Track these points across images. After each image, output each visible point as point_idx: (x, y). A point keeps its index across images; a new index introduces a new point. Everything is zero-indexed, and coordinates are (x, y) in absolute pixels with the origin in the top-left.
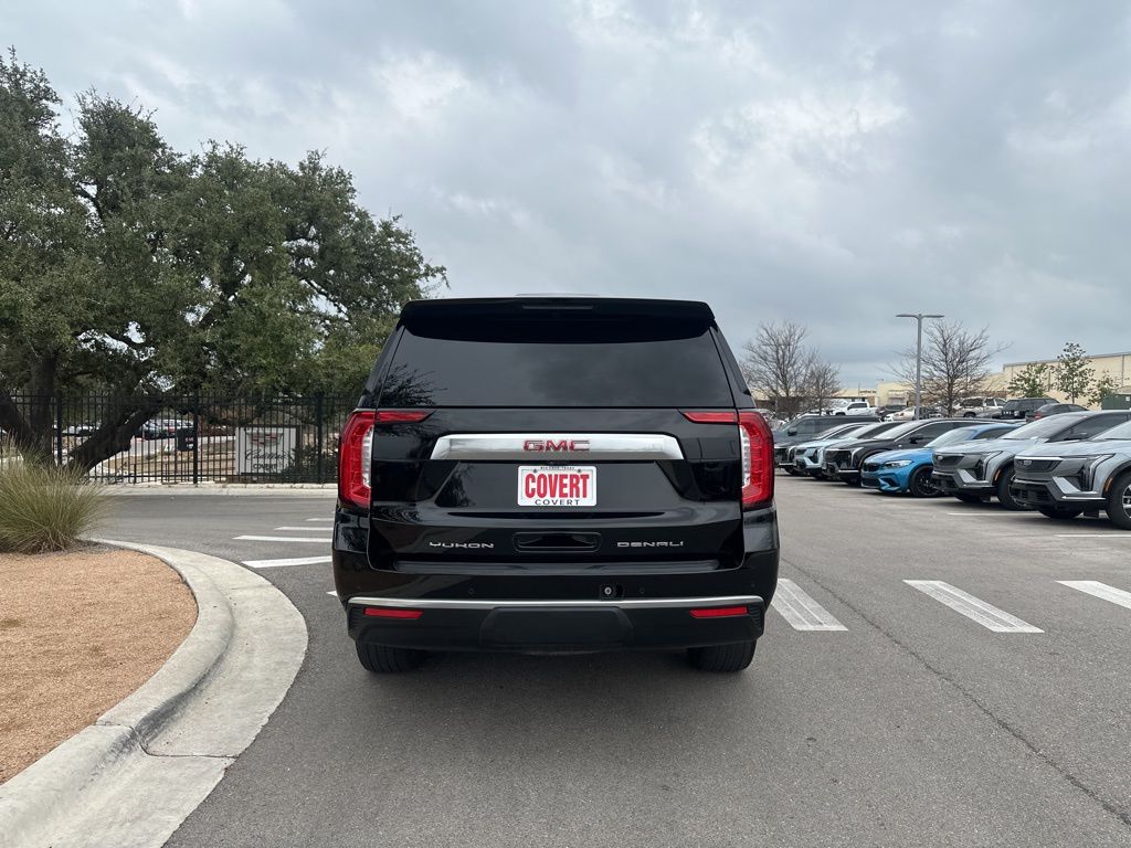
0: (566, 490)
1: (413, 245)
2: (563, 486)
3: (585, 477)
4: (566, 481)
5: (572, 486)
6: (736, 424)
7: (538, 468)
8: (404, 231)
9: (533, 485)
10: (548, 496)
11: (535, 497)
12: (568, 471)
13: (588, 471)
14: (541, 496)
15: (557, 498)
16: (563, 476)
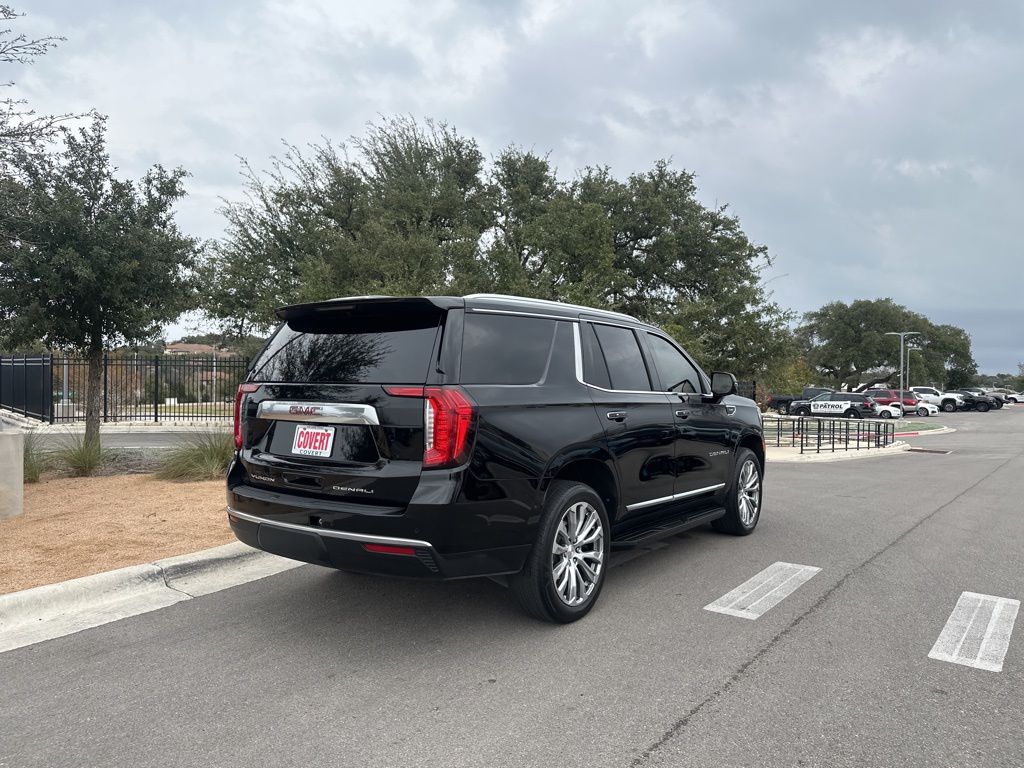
0: (317, 444)
1: (738, 230)
2: (316, 441)
3: (329, 435)
4: (319, 438)
5: (322, 441)
6: (424, 398)
7: (305, 426)
8: (731, 218)
9: (302, 439)
10: (307, 448)
11: (302, 448)
12: (321, 430)
13: (331, 431)
14: (305, 447)
15: (312, 449)
16: (318, 434)
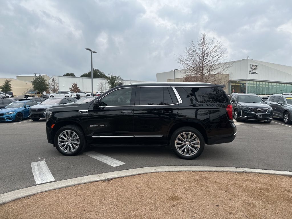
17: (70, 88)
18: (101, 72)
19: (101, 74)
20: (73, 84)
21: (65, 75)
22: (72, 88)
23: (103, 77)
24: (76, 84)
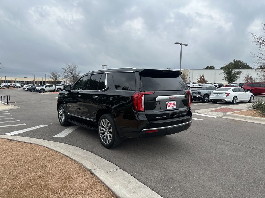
0: (173, 106)
2: (172, 105)
3: (174, 103)
4: (172, 104)
5: (173, 105)
7: (169, 102)
9: (168, 105)
11: (169, 107)
12: (172, 102)
13: (175, 102)
14: (170, 107)
15: (172, 107)
16: (172, 103)
17: (198, 80)
18: (243, 63)
19: (243, 64)
20: (201, 76)
21: (205, 68)
22: (200, 80)
23: (245, 67)
24: (203, 76)
